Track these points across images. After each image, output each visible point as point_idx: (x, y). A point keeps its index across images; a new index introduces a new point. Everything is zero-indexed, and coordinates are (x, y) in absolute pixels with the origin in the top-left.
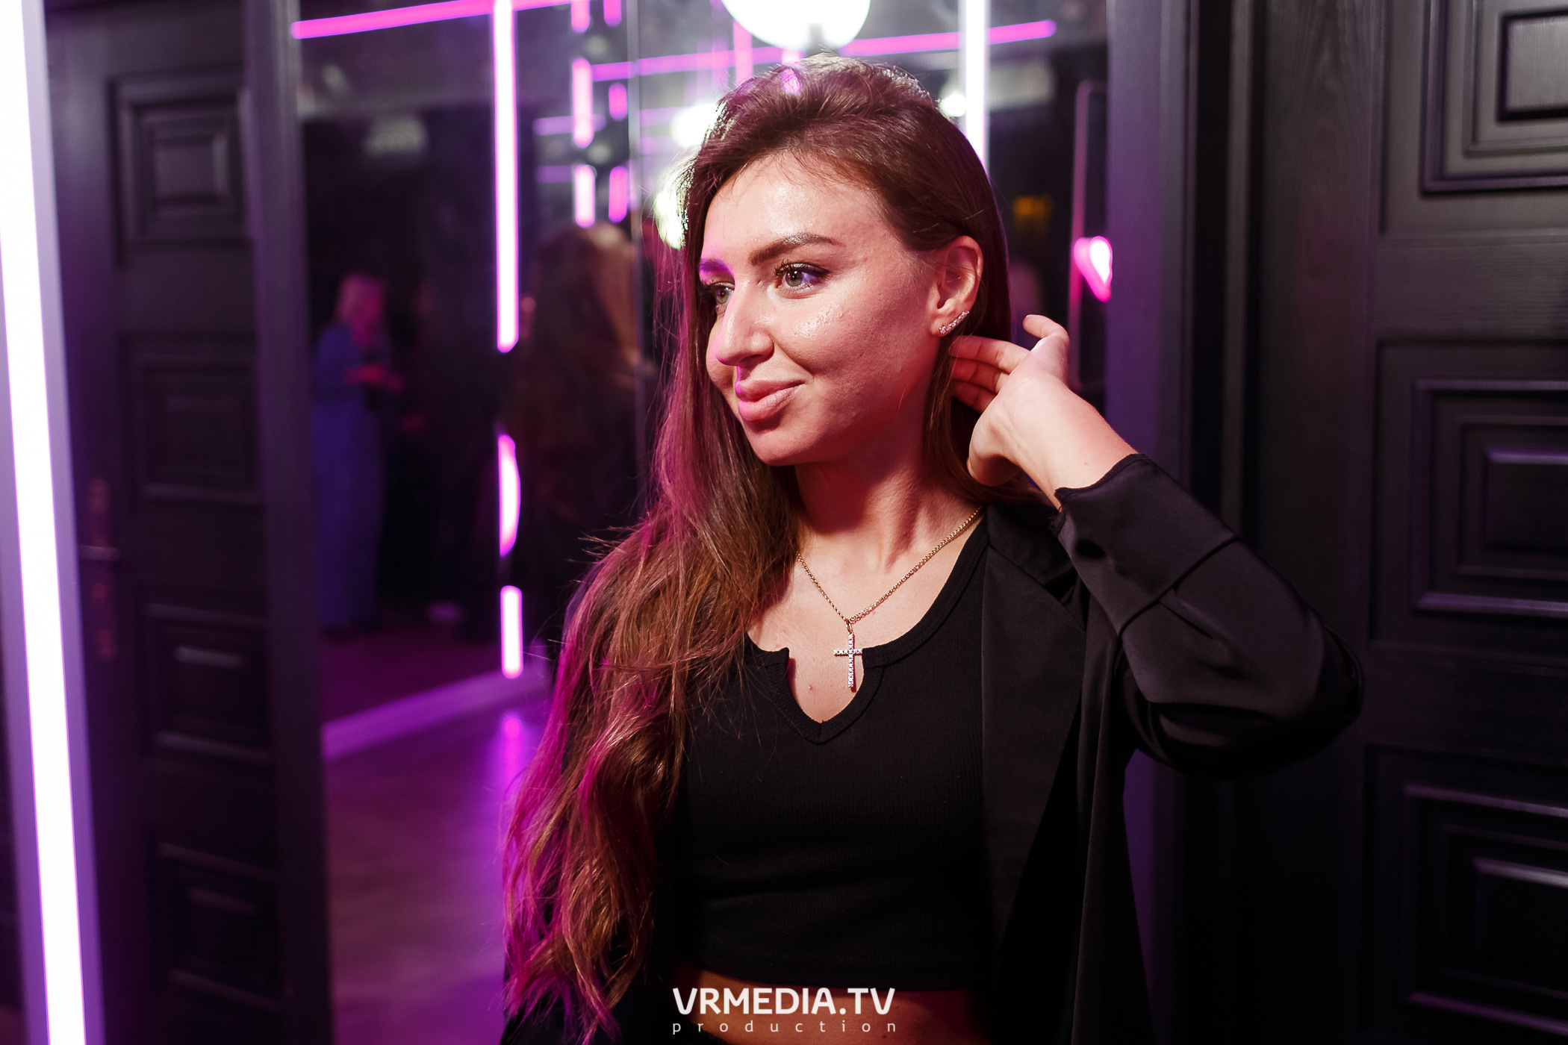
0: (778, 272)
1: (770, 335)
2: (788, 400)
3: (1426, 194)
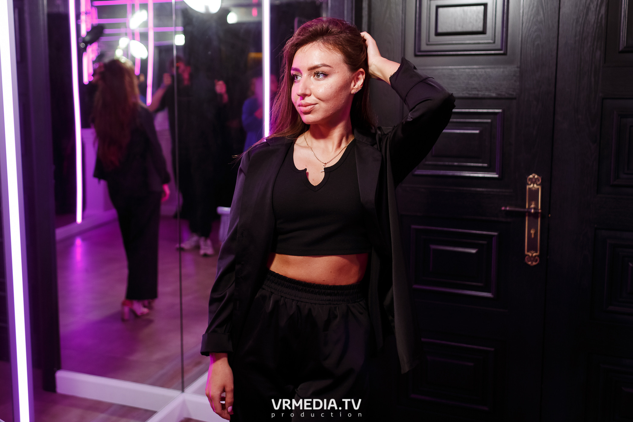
0: (315, 73)
1: (310, 91)
2: (314, 108)
3: (416, 56)
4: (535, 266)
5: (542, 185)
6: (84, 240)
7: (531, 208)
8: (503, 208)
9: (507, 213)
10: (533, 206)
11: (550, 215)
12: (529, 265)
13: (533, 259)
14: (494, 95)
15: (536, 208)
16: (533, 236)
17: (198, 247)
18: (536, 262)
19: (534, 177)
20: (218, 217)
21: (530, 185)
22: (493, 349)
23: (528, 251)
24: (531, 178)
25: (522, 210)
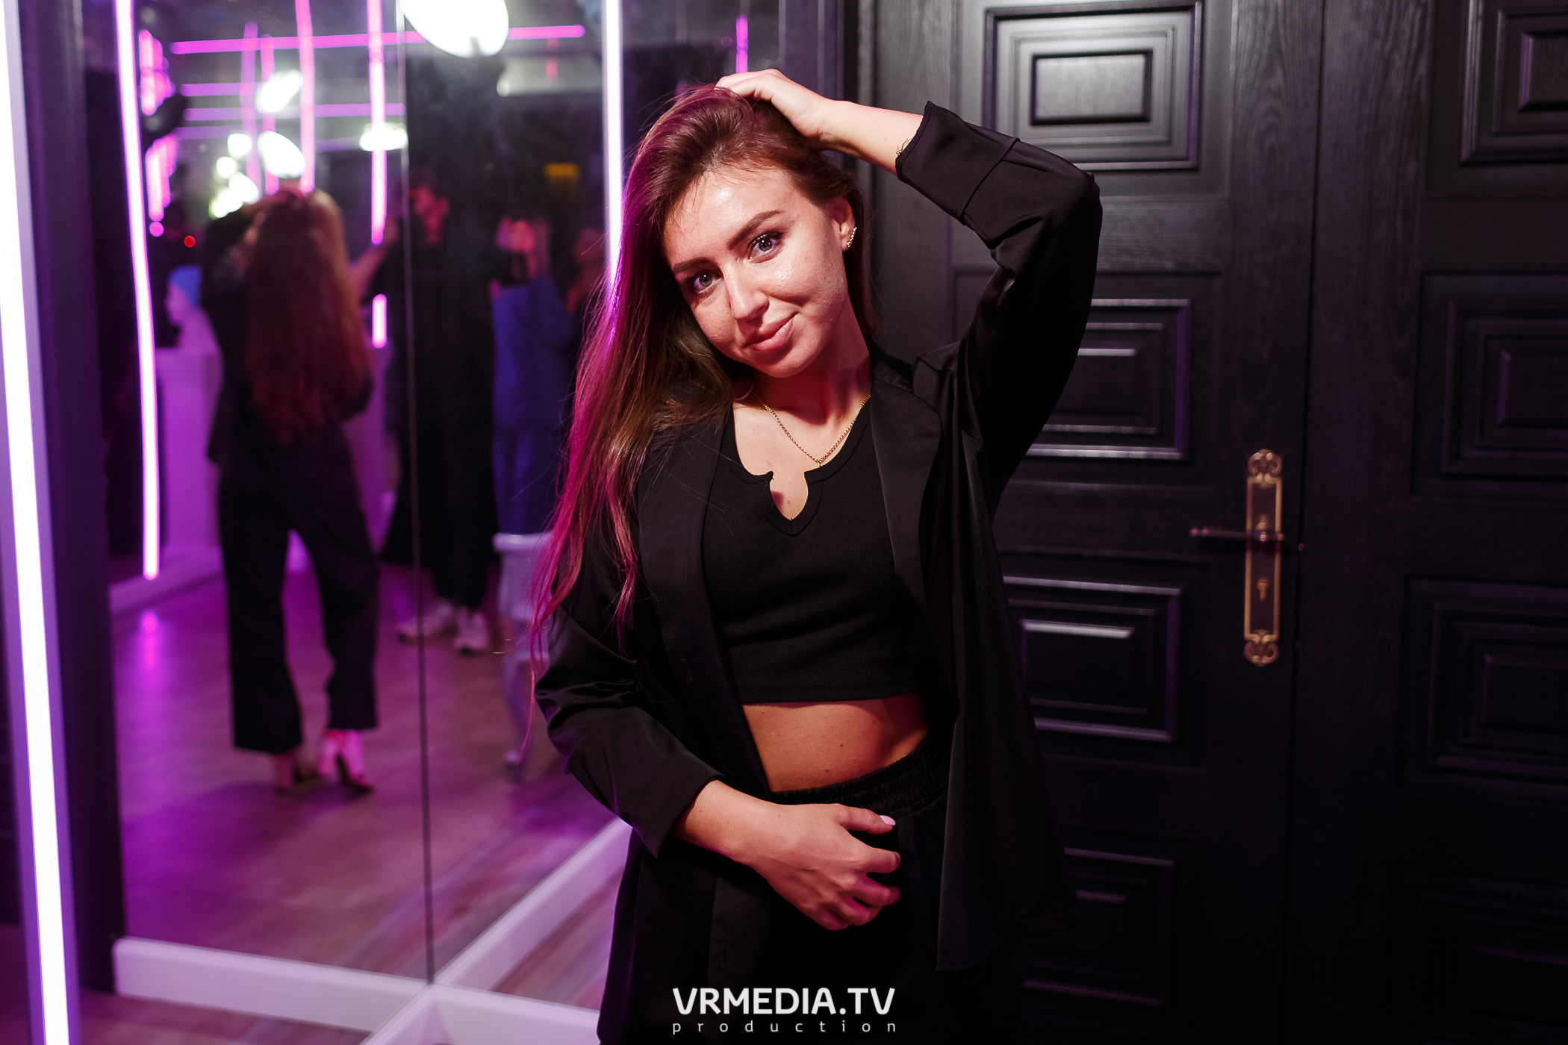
1: (762, 291)
2: (791, 329)
4: (1268, 666)
5: (1284, 475)
6: (163, 617)
7: (1260, 532)
8: (1194, 532)
9: (1202, 541)
10: (1262, 525)
11: (1301, 545)
12: (1254, 665)
13: (1264, 649)
14: (1169, 265)
15: (1270, 531)
16: (1262, 595)
17: (450, 631)
18: (1269, 656)
19: (1264, 457)
20: (495, 560)
21: (1257, 474)
22: (1169, 863)
23: (1252, 631)
24: (1257, 461)
25: (1237, 534)
